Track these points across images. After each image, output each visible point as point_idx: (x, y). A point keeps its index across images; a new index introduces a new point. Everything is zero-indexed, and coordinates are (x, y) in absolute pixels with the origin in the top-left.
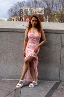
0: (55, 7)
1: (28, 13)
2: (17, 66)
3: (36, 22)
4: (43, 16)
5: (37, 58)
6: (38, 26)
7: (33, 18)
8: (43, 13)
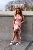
0: (29, 3)
1: (15, 7)
2: (10, 34)
3: (19, 11)
4: (23, 8)
5: (20, 30)
6: (20, 13)
7: (18, 9)
8: (23, 7)
